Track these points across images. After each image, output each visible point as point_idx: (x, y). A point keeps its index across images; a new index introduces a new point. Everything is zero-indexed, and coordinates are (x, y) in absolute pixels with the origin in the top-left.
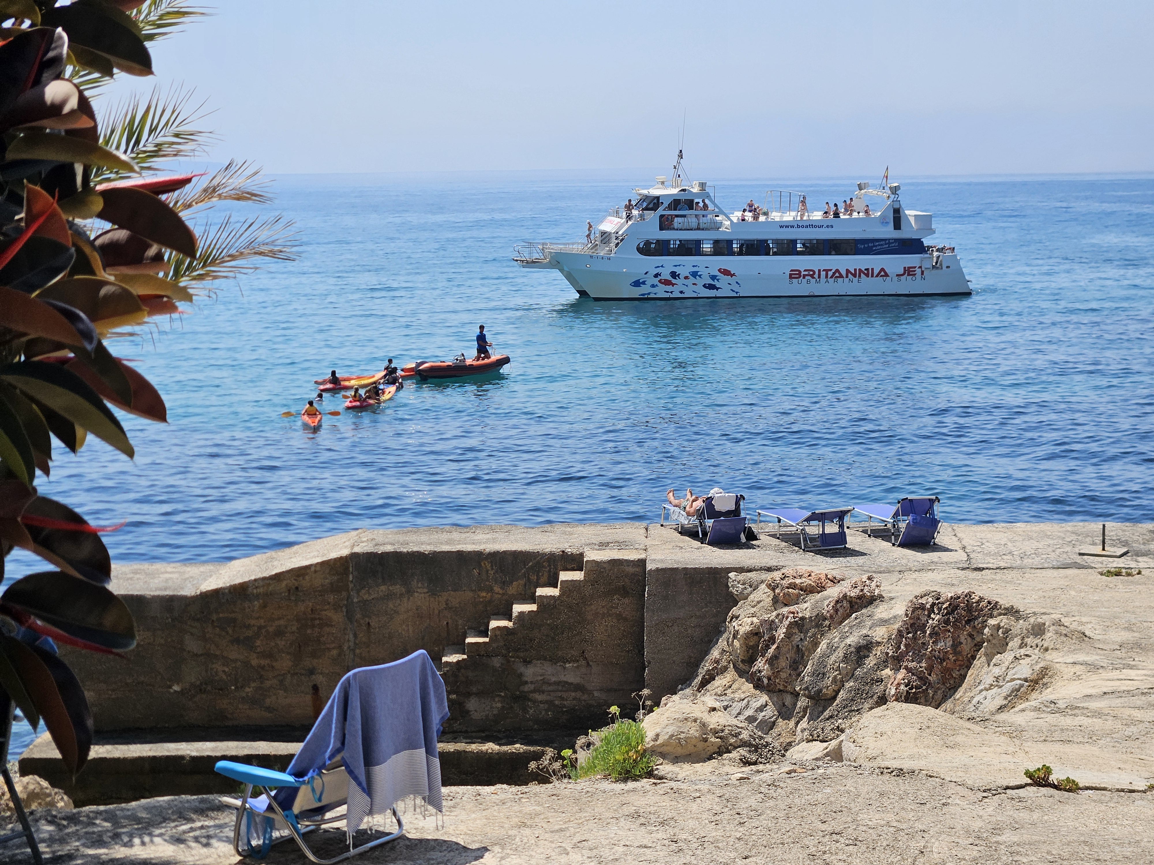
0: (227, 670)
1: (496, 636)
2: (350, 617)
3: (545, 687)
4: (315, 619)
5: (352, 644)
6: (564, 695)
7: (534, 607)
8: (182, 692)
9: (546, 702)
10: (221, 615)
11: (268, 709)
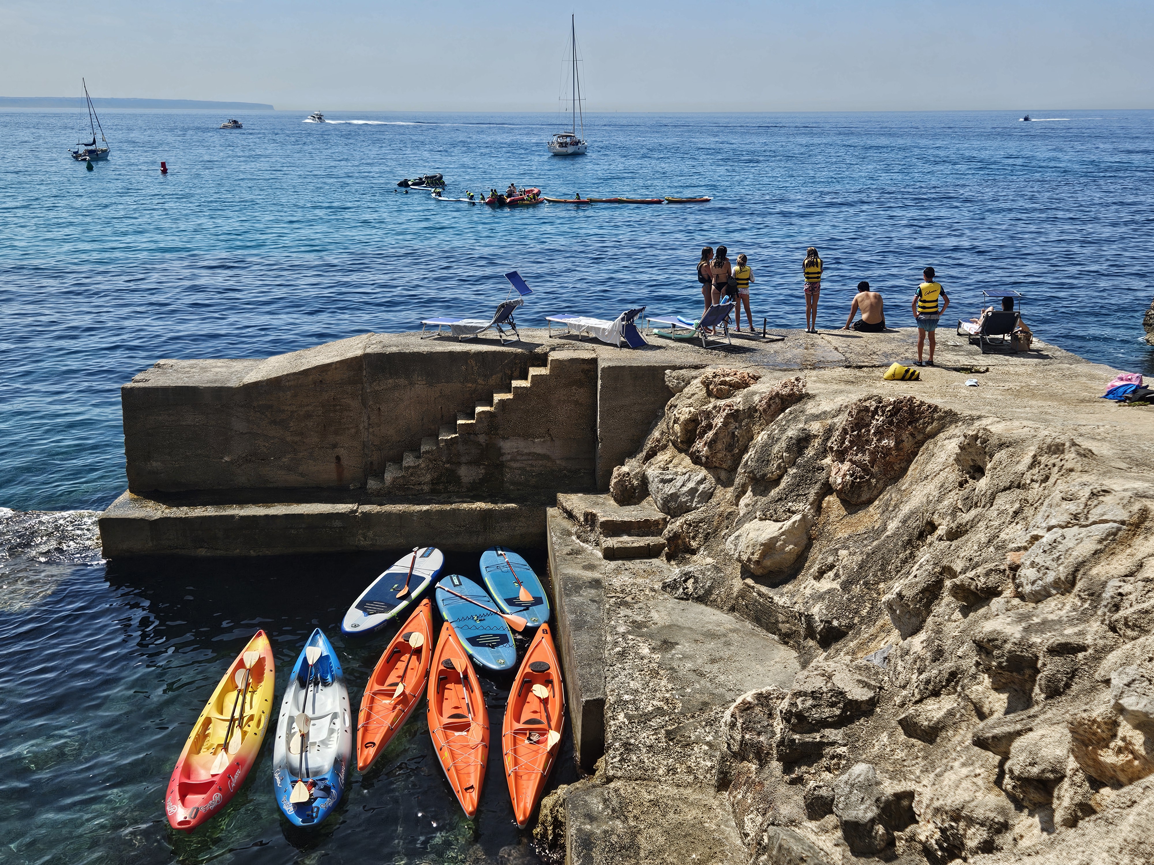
0: (267, 445)
1: (481, 418)
2: (364, 403)
3: (518, 458)
4: (337, 405)
5: (366, 424)
6: (534, 463)
7: (510, 396)
8: (232, 462)
9: (520, 468)
10: (261, 403)
11: (302, 475)
